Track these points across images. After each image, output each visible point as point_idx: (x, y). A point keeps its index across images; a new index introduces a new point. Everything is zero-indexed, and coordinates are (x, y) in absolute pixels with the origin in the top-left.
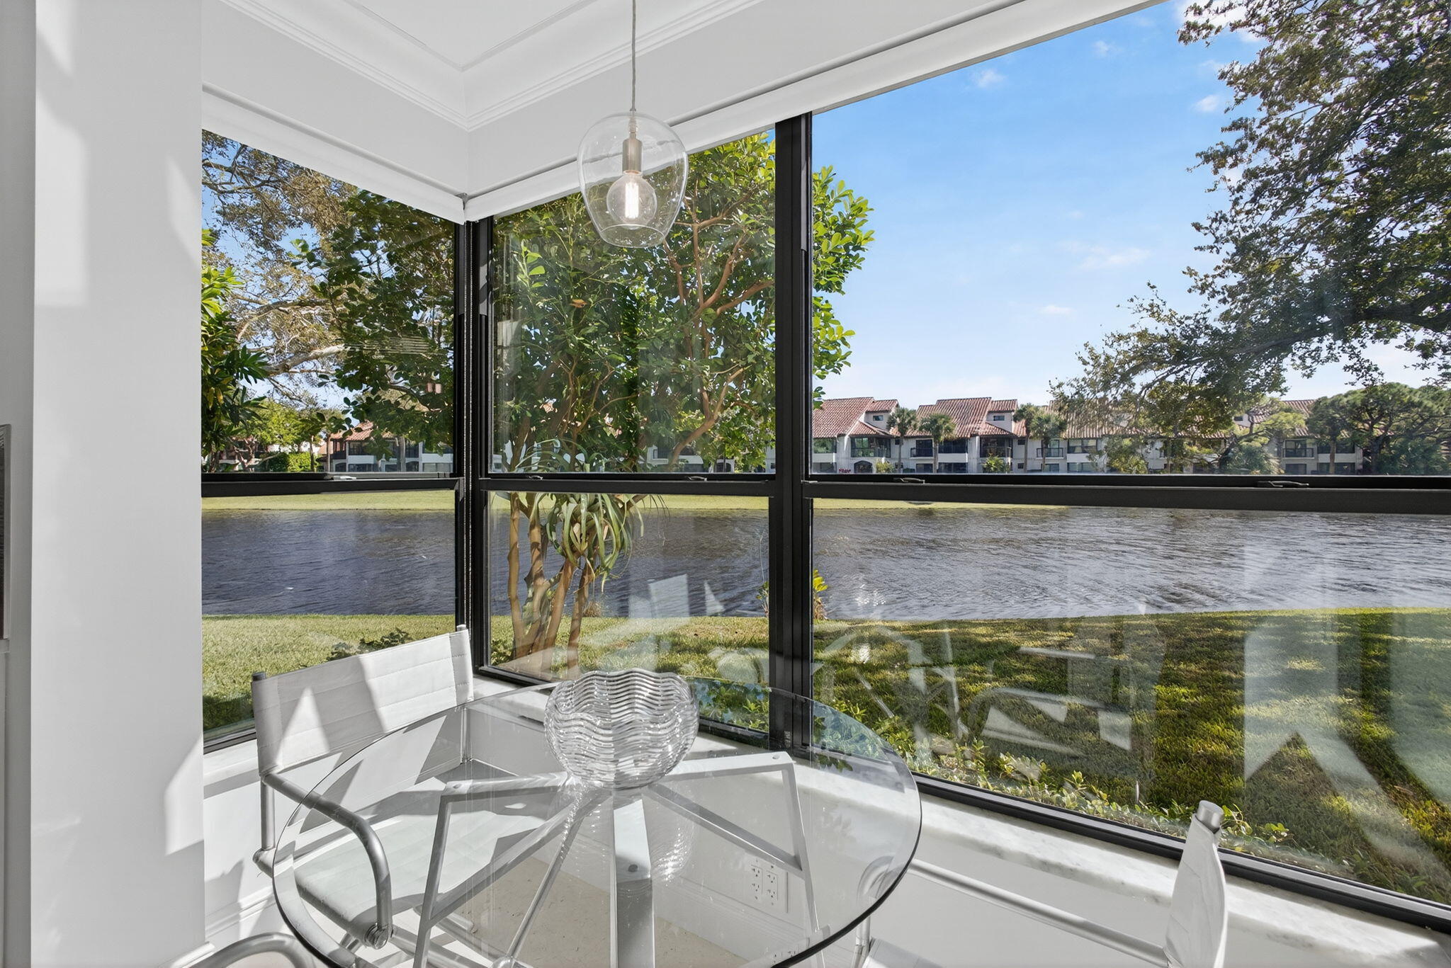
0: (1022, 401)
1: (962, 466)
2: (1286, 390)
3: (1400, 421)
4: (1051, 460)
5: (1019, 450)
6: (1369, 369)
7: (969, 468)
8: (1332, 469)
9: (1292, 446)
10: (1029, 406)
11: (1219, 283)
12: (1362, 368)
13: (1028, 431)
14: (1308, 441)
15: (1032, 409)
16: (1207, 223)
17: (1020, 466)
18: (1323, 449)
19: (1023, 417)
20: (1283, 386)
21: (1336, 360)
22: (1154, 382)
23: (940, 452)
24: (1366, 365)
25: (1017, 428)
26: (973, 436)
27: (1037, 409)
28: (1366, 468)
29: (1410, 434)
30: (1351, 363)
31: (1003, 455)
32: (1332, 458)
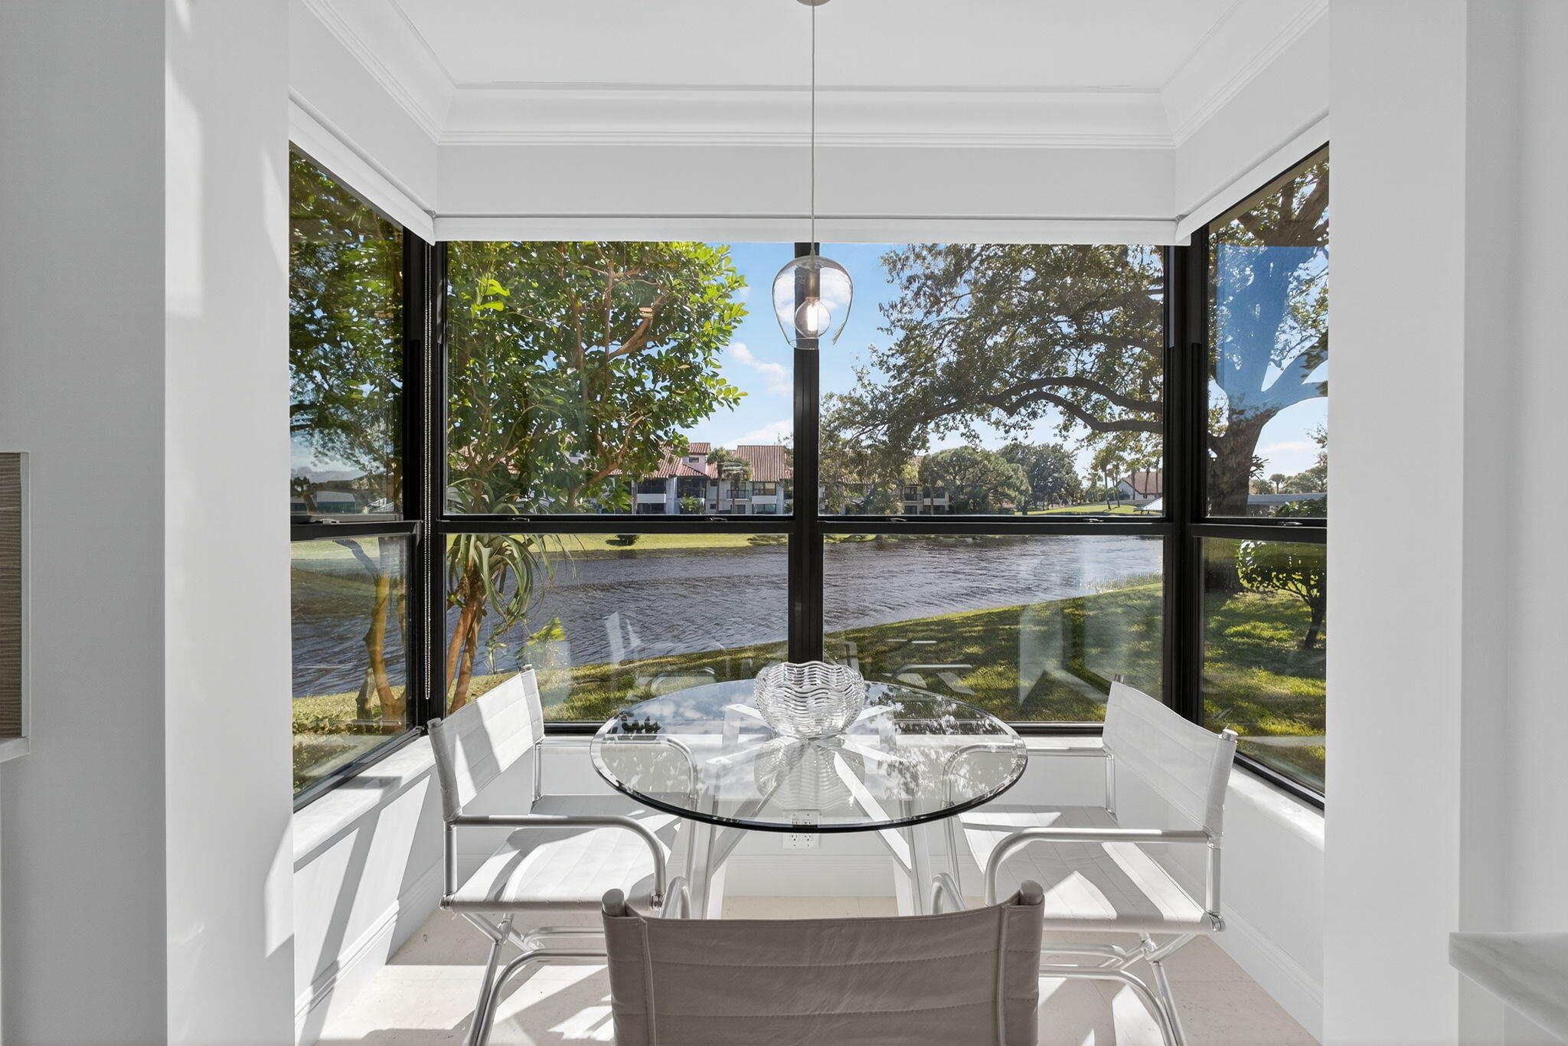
0: (714, 446)
1: (660, 507)
2: (929, 448)
3: (970, 473)
4: (738, 501)
5: (712, 491)
6: (974, 437)
7: (666, 509)
8: (932, 511)
9: (908, 491)
10: (722, 449)
11: (892, 361)
12: (972, 436)
13: (720, 473)
14: (918, 487)
15: (724, 452)
16: (887, 307)
17: (713, 507)
18: (927, 495)
19: (715, 460)
20: (928, 445)
21: (957, 429)
22: (851, 440)
23: (639, 492)
24: (973, 433)
25: (710, 471)
26: (671, 476)
27: (728, 452)
28: (951, 510)
29: (974, 484)
30: (965, 431)
31: (698, 496)
32: (932, 502)
